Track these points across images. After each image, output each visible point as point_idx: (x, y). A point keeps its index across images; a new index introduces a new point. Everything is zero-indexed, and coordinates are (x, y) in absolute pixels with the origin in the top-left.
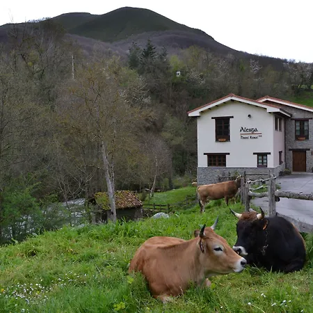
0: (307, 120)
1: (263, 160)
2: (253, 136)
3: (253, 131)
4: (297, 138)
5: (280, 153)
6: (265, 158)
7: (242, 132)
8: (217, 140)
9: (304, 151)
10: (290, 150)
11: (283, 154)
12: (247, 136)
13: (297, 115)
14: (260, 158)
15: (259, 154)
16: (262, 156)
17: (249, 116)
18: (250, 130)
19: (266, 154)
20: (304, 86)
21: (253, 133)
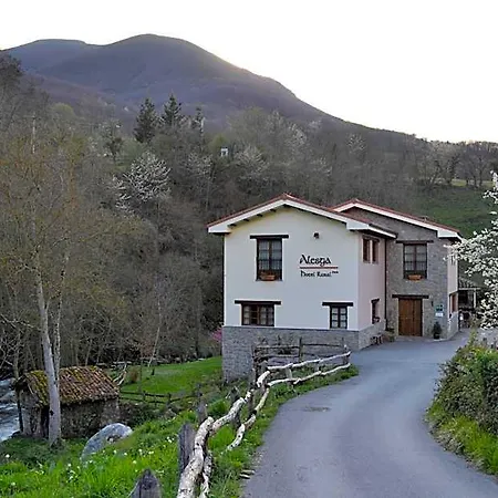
0: (424, 244)
1: (339, 315)
2: (322, 271)
3: (324, 262)
4: (407, 275)
5: (375, 302)
6: (343, 311)
7: (304, 264)
8: (259, 278)
9: (418, 299)
10: (394, 296)
11: (381, 304)
12: (311, 271)
13: (406, 235)
14: (335, 311)
15: (332, 305)
16: (338, 308)
17: (316, 235)
18: (318, 261)
19: (345, 305)
20: (440, 180)
21: (321, 267)
